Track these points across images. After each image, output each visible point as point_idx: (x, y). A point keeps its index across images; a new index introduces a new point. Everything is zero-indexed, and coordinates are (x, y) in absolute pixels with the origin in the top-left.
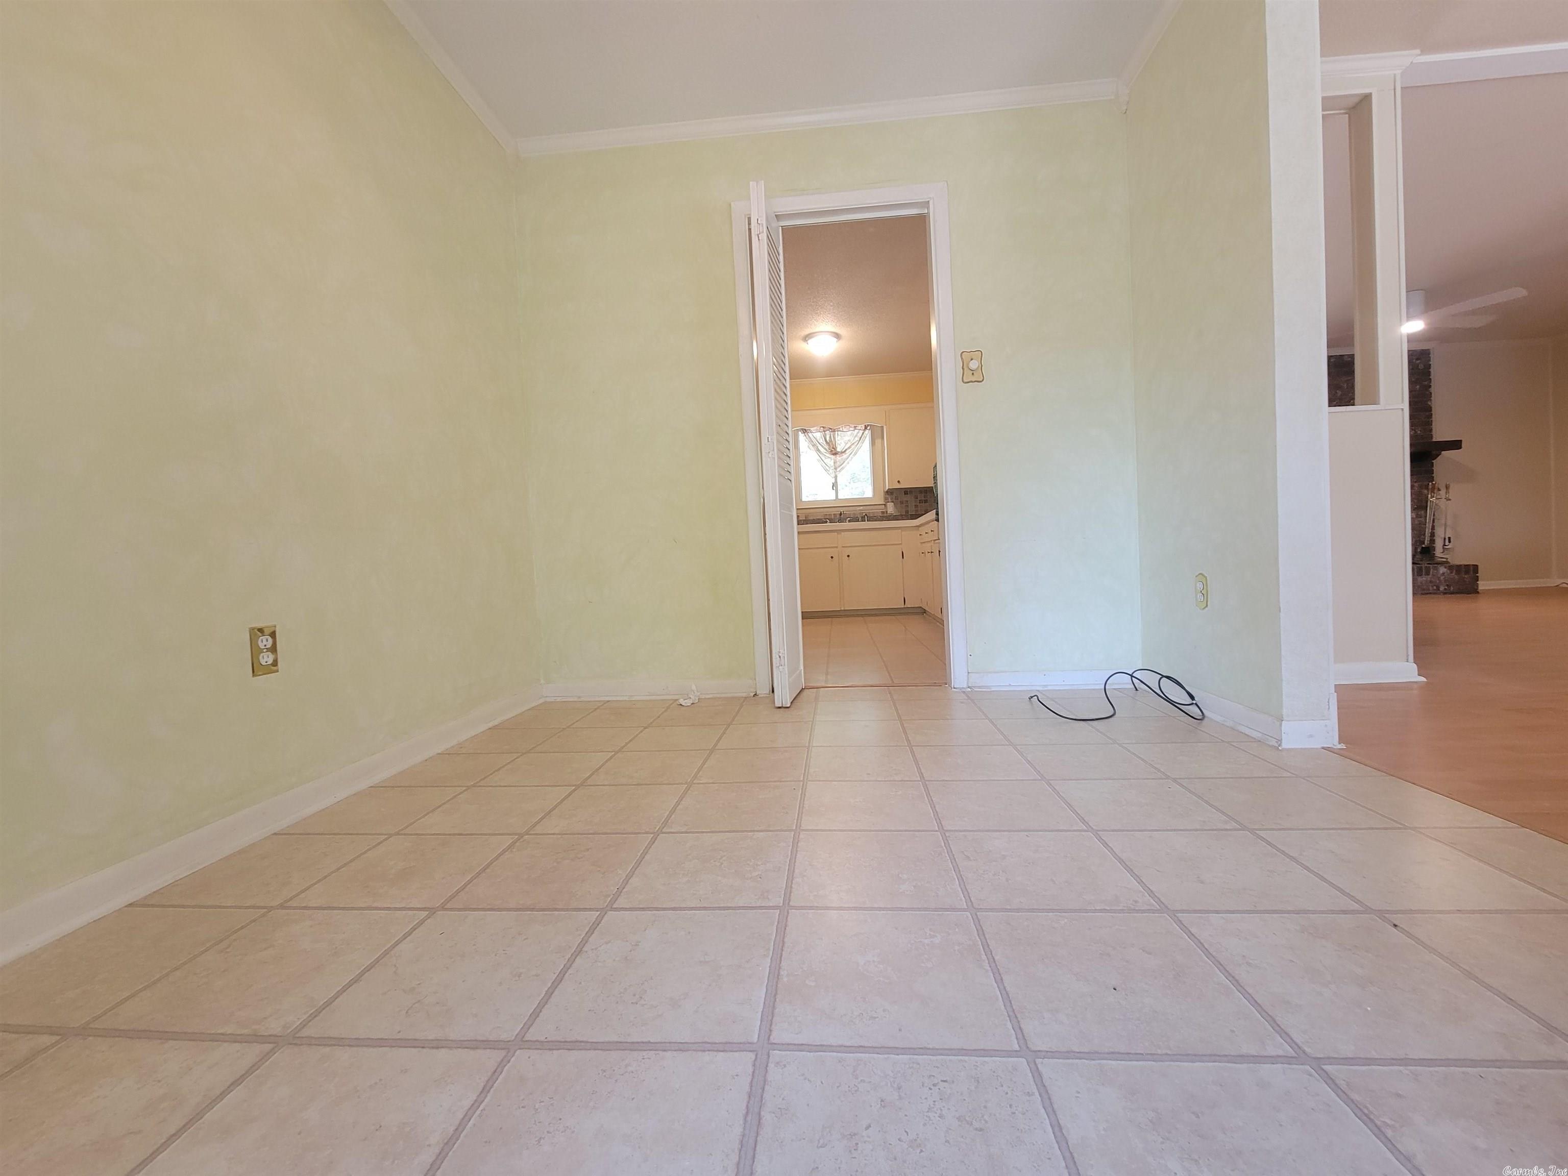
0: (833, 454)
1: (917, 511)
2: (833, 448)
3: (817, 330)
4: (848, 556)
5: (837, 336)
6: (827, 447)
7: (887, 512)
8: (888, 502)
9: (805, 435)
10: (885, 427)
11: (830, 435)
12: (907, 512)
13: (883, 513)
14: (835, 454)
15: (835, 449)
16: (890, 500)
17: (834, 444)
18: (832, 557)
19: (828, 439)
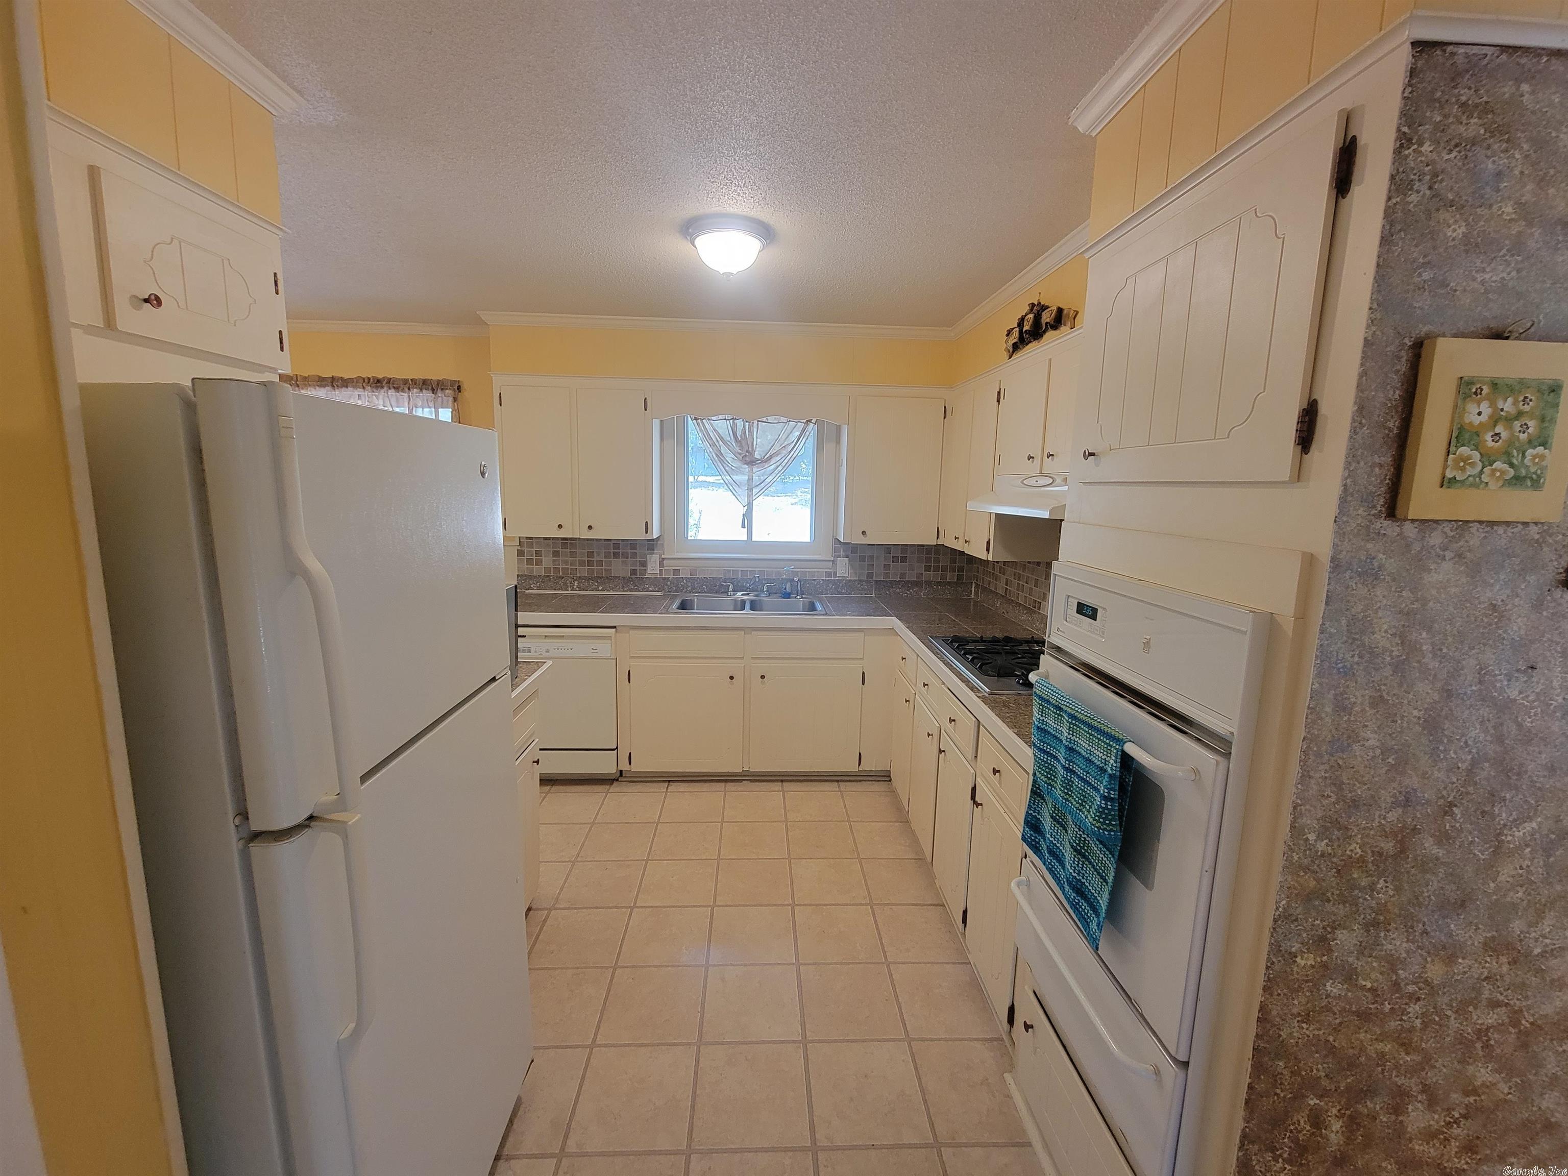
0: (747, 464)
1: (887, 575)
2: (747, 451)
3: (715, 208)
4: (763, 677)
5: (765, 232)
6: (738, 449)
7: (835, 573)
8: (839, 556)
9: (698, 424)
10: (845, 429)
11: (744, 427)
12: (870, 575)
13: (828, 574)
14: (752, 462)
15: (750, 452)
16: (842, 553)
17: (750, 443)
18: (732, 678)
19: (739, 434)
